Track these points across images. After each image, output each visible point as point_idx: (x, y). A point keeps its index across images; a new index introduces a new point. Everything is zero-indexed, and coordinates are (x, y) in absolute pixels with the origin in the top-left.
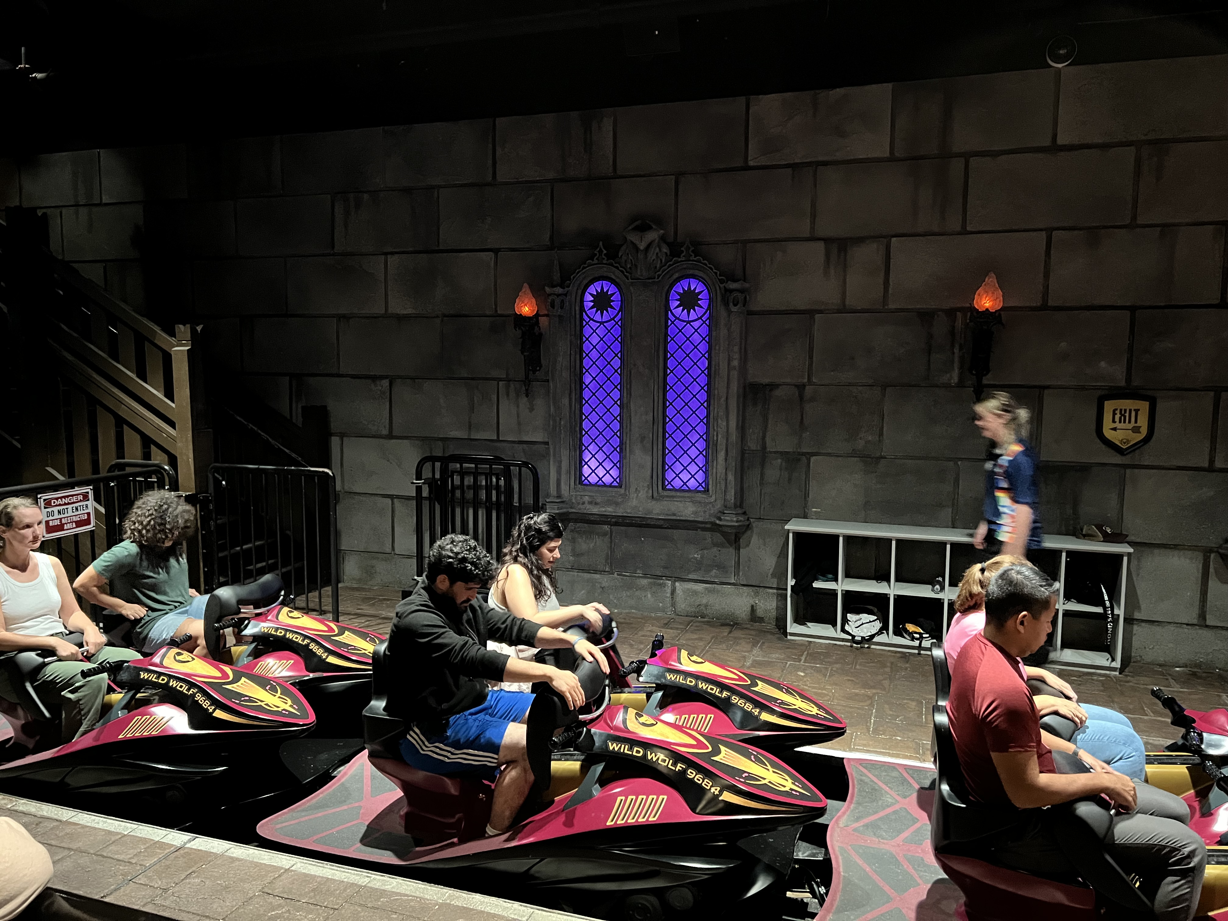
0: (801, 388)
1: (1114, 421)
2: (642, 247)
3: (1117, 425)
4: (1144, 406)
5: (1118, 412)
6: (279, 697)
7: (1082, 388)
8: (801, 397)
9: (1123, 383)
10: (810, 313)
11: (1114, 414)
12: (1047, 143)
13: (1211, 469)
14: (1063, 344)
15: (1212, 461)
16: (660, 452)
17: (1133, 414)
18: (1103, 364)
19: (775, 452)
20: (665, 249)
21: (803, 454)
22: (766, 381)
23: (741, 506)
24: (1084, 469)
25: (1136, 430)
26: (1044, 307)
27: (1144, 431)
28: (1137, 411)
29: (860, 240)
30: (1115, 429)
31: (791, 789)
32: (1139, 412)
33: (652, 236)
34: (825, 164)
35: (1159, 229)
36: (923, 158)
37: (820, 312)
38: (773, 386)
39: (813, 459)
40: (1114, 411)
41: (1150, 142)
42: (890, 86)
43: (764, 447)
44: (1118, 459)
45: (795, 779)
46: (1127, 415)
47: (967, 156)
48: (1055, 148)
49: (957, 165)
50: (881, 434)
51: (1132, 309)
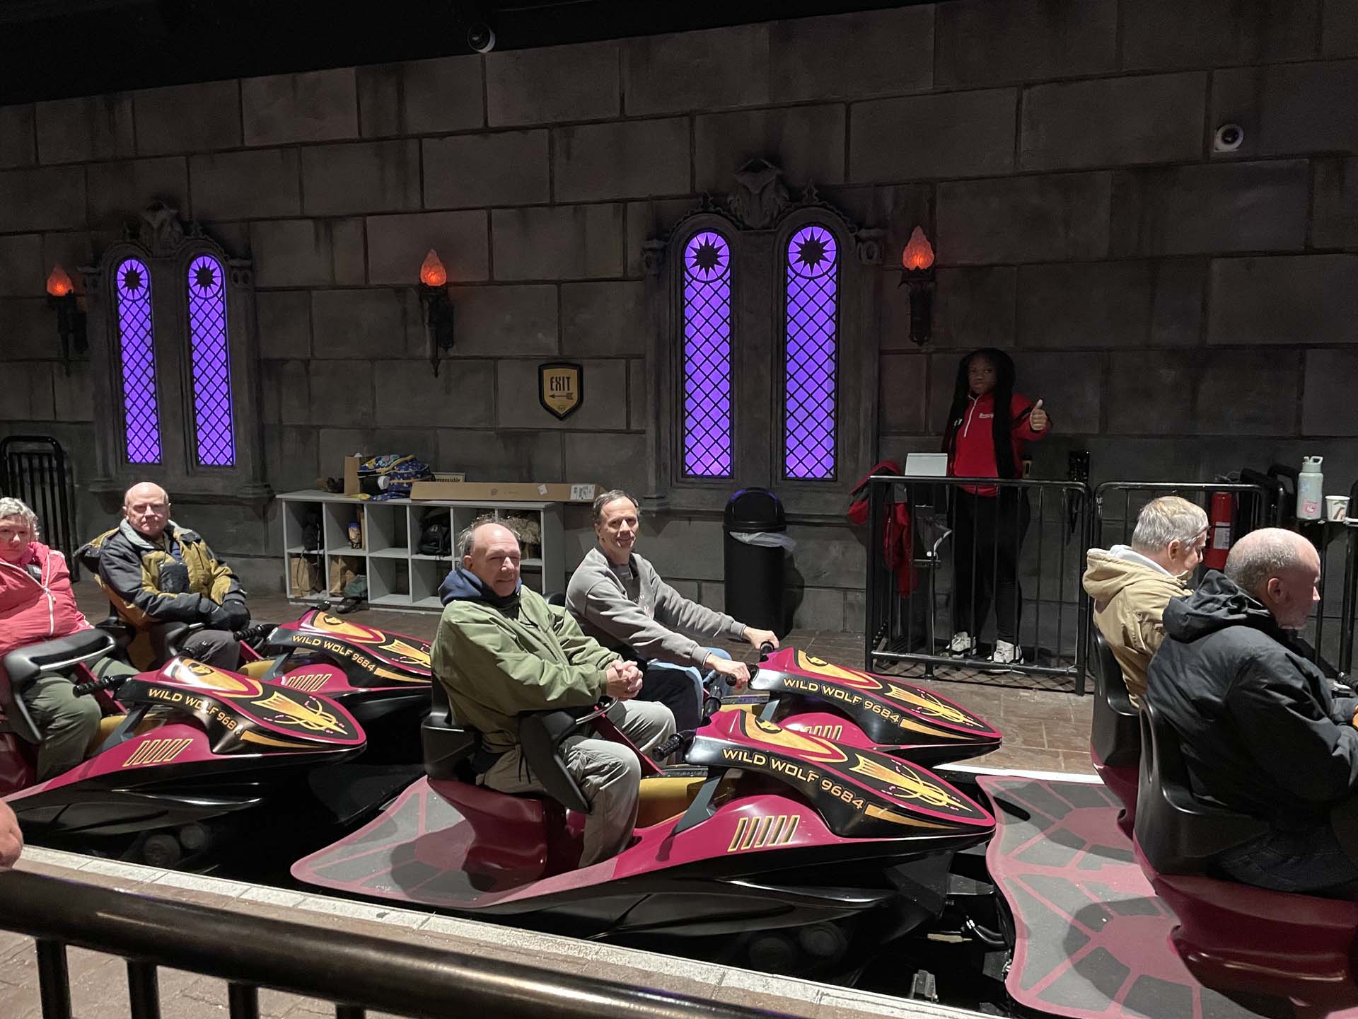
0: (307, 363)
1: (552, 389)
2: (155, 226)
3: (555, 392)
4: (573, 373)
5: (554, 380)
6: (321, 715)
7: (527, 359)
8: (308, 372)
9: (556, 353)
10: (307, 289)
11: (552, 382)
12: (481, 125)
13: (628, 431)
14: (508, 317)
15: (628, 424)
16: (192, 429)
17: (566, 380)
18: (540, 335)
19: (292, 426)
20: (178, 228)
21: (314, 427)
22: (277, 356)
23: (263, 479)
24: (533, 434)
25: (569, 396)
26: (491, 282)
27: (575, 396)
28: (568, 378)
29: (342, 218)
30: (553, 396)
31: (947, 804)
32: (570, 380)
33: (162, 215)
34: (306, 144)
35: (572, 207)
36: (386, 139)
37: (315, 288)
38: (284, 361)
39: (322, 431)
40: (552, 378)
41: (561, 125)
42: (352, 70)
43: (280, 421)
44: (558, 424)
45: (951, 795)
46: (561, 382)
47: (420, 137)
48: (486, 131)
49: (413, 145)
50: (374, 406)
51: (558, 283)
